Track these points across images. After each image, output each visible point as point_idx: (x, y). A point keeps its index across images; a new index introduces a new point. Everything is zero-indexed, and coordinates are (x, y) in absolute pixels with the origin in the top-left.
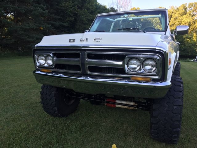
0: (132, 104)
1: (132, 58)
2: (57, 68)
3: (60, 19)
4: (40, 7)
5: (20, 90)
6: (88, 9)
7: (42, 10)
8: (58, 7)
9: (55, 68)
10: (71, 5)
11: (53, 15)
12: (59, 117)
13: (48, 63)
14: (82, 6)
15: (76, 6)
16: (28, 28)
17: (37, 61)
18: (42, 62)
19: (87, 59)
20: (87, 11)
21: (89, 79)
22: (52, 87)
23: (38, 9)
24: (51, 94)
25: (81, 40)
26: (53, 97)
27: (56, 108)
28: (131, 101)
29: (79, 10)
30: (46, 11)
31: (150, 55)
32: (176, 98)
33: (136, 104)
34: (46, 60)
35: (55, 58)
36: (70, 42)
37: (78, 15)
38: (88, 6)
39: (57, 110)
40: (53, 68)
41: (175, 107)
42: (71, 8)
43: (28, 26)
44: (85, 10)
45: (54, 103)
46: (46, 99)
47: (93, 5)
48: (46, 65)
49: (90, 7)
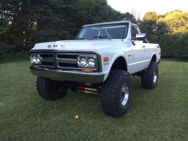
0: (95, 90)
1: (81, 58)
2: (43, 65)
3: (76, 26)
4: (58, 17)
5: (31, 83)
6: (101, 16)
7: (59, 19)
8: (74, 15)
9: (42, 64)
10: (86, 13)
11: (70, 23)
12: (49, 100)
13: (38, 62)
14: (96, 13)
15: (90, 14)
16: (48, 34)
17: (31, 60)
18: (34, 60)
19: (57, 58)
20: (100, 18)
21: (60, 71)
22: (43, 78)
23: (56, 18)
24: (42, 82)
25: (54, 46)
26: (43, 85)
27: (46, 93)
28: (94, 88)
29: (93, 17)
30: (63, 19)
31: (91, 55)
32: (114, 84)
33: (97, 90)
34: (36, 59)
35: (41, 58)
36: (48, 47)
37: (93, 21)
38: (101, 13)
39: (46, 94)
40: (40, 65)
41: (113, 90)
42: (86, 15)
43: (48, 33)
44: (99, 17)
45: (44, 89)
46: (40, 86)
47: (106, 12)
48: (37, 62)
49: (104, 14)
